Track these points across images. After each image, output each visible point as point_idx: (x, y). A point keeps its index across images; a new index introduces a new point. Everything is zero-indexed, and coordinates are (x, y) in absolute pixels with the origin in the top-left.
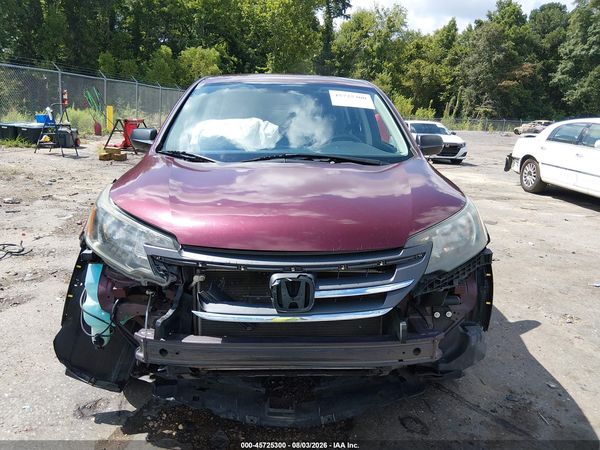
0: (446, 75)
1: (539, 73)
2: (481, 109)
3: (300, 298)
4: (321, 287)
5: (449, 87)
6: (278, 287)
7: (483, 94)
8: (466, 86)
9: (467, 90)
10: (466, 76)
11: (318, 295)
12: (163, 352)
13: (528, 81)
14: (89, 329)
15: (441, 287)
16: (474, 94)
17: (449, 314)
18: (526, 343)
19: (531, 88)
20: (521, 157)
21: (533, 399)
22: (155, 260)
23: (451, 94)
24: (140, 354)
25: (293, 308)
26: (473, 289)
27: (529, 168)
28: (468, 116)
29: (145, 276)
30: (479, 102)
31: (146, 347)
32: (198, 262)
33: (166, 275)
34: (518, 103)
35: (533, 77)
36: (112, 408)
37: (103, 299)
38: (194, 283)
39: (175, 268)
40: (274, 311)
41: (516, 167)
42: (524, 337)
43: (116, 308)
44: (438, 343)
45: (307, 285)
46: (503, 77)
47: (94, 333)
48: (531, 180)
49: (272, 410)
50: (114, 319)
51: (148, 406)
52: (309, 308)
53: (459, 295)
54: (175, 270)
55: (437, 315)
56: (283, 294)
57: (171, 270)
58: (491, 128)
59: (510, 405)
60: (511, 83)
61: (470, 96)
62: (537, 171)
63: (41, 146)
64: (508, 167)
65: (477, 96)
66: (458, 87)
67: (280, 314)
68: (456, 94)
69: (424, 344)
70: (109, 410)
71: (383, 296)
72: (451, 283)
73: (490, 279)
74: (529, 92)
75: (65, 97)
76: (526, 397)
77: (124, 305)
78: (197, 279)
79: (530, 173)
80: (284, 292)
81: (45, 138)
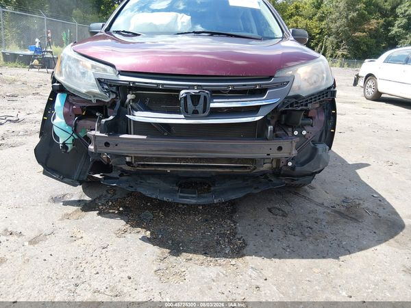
0: (316, 28)
1: (381, 27)
2: (339, 53)
3: (200, 107)
4: (215, 100)
5: (318, 36)
6: (185, 98)
7: (341, 42)
8: (329, 36)
9: (331, 38)
10: (330, 29)
11: (212, 105)
12: (107, 144)
13: (373, 33)
14: (58, 139)
15: (299, 107)
16: (336, 41)
17: (304, 133)
18: (359, 174)
19: (376, 38)
20: (365, 75)
21: (361, 202)
22: (100, 81)
23: (319, 42)
24: (91, 147)
25: (195, 114)
26: (322, 118)
27: (370, 83)
28: (330, 57)
29: (95, 95)
30: (338, 47)
31: (95, 140)
32: (130, 82)
33: (108, 92)
34: (365, 49)
35: (377, 30)
36: (76, 198)
37: (66, 116)
38: (128, 100)
39: (115, 88)
40: (182, 116)
41: (361, 83)
42: (358, 171)
43: (76, 124)
44: (294, 144)
45: (205, 97)
46: (355, 30)
47: (61, 141)
48: (371, 92)
49: (181, 194)
50: (75, 131)
51: (99, 198)
52: (206, 114)
53: (311, 118)
54: (114, 89)
55: (296, 133)
56: (188, 104)
57: (111, 89)
58: (346, 66)
59: (345, 204)
60: (361, 34)
61: (332, 43)
62: (376, 85)
63: (32, 67)
64: (355, 84)
65: (337, 43)
66: (324, 36)
67: (186, 118)
68: (322, 42)
69: (285, 144)
70: (72, 199)
71: (258, 107)
72: (306, 105)
73: (335, 115)
74: (374, 41)
75: (49, 35)
76: (356, 200)
77: (81, 121)
78: (130, 97)
79: (370, 87)
80: (189, 102)
81: (36, 62)
